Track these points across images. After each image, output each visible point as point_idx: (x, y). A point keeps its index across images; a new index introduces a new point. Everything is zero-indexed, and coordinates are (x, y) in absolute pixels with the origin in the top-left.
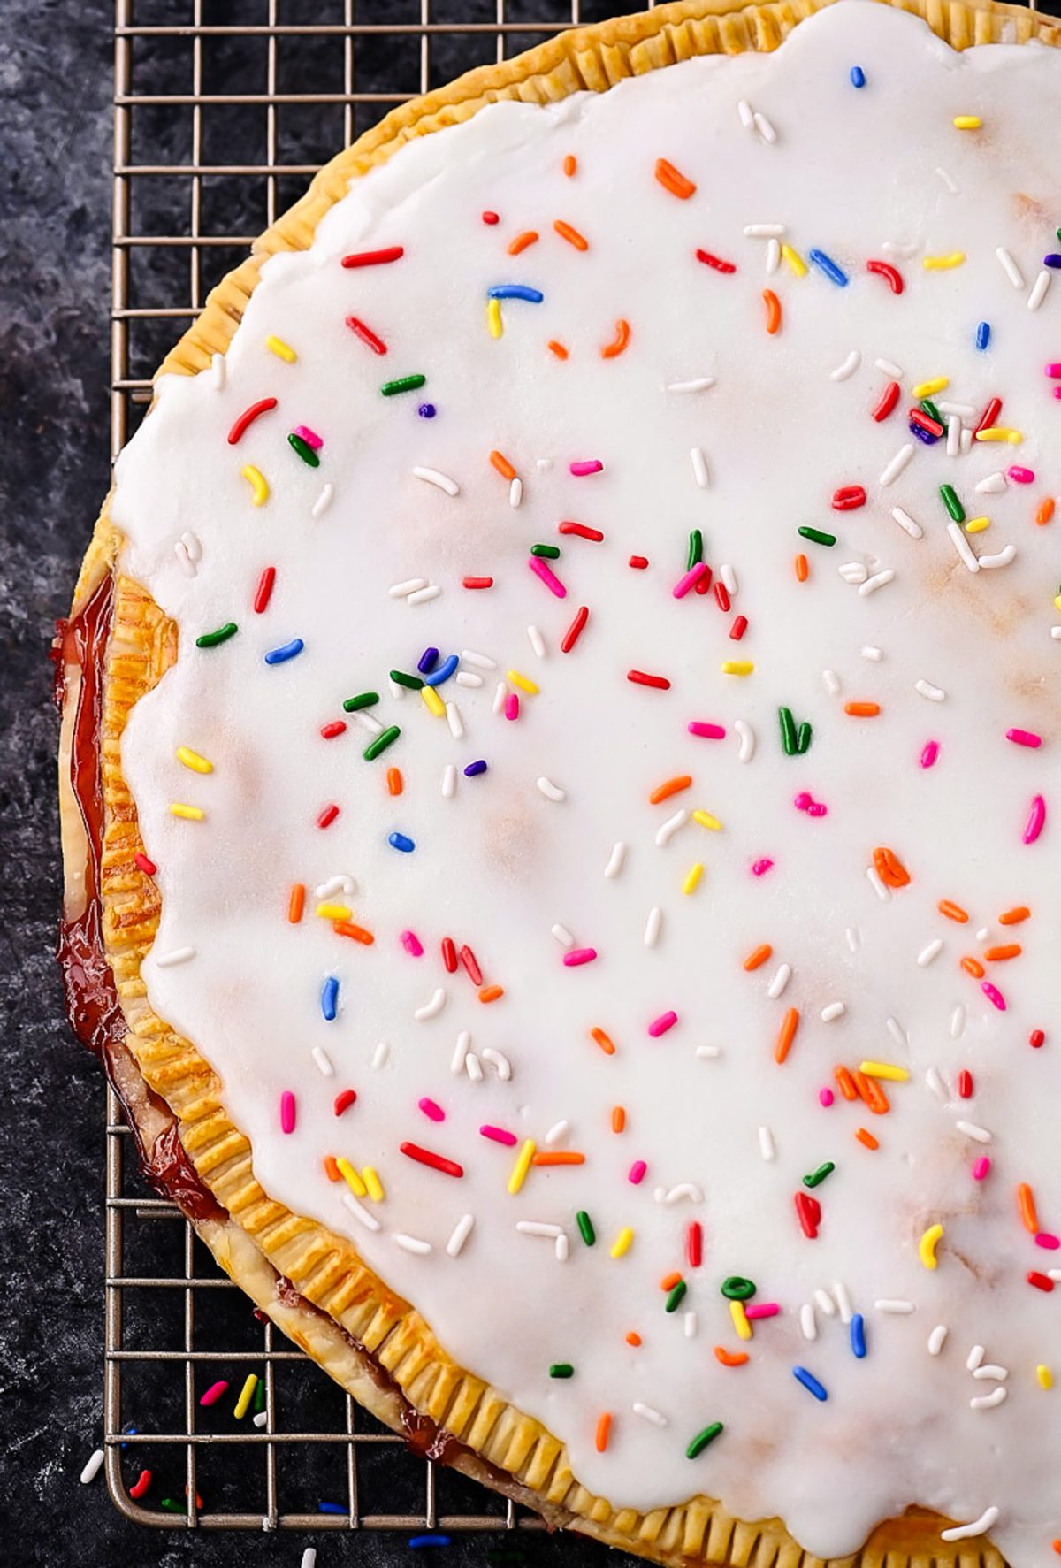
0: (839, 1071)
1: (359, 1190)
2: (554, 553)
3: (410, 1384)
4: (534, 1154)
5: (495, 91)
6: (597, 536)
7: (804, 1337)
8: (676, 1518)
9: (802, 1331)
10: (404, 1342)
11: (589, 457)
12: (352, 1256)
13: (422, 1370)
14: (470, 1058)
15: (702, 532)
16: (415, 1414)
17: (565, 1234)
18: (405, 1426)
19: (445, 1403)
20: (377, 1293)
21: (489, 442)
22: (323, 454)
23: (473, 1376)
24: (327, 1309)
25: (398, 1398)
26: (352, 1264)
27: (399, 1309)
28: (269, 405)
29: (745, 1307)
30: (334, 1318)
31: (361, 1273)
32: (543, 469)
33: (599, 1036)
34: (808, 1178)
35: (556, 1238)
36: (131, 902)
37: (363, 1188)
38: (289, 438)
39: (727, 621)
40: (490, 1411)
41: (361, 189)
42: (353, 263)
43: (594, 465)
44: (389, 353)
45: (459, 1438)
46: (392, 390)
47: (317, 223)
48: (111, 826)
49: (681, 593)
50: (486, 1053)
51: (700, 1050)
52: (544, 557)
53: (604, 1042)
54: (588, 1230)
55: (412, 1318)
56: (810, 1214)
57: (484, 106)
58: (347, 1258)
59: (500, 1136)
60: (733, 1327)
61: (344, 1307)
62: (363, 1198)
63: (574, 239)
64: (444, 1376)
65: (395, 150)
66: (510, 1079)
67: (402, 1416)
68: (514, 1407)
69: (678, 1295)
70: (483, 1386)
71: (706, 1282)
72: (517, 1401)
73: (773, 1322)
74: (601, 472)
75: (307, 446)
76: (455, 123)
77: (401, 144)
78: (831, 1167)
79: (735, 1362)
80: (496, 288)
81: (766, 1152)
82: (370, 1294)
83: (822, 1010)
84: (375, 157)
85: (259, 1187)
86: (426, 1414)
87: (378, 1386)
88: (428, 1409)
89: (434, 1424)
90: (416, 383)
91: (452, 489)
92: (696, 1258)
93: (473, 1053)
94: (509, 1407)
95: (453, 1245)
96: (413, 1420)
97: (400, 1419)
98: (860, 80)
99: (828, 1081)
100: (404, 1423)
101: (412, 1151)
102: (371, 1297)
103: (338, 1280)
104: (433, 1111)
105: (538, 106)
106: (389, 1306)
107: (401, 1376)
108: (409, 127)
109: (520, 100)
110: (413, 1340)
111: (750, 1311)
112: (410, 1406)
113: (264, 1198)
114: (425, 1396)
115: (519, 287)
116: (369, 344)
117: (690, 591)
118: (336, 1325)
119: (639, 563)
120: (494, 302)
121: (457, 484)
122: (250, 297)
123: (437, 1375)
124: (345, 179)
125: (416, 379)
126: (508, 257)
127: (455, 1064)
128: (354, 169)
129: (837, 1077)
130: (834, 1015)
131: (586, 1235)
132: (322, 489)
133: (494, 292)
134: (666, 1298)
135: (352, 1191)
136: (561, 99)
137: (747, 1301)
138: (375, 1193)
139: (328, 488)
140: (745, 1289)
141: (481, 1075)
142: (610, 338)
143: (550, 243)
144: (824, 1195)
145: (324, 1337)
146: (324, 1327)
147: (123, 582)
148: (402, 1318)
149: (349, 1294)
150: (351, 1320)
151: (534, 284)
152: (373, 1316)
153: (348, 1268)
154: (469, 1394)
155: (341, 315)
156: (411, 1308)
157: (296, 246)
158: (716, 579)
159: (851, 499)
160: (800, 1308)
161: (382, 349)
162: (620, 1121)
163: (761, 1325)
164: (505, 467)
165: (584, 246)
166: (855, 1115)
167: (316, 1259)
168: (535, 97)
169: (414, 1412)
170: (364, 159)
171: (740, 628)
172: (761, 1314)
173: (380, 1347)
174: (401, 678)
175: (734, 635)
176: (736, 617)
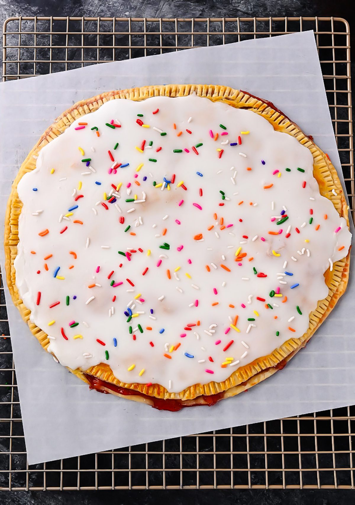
0: (236, 261)
2: (113, 282)
3: (271, 365)
4: (233, 325)
5: (11, 263)
6: (113, 273)
7: (286, 284)
8: (312, 321)
9: (284, 284)
10: (262, 363)
11: (96, 268)
13: (269, 361)
15: (119, 251)
17: (251, 324)
19: (276, 359)
21: (86, 288)
22: (76, 322)
23: (273, 352)
24: (250, 376)
25: (272, 368)
27: (255, 362)
28: (62, 330)
29: (276, 294)
30: (253, 376)
31: (246, 367)
32: (96, 278)
33: (214, 305)
34: (255, 273)
35: (252, 326)
36: (156, 390)
38: (71, 328)
39: (138, 252)
40: (281, 351)
41: (21, 296)
42: (38, 303)
43: (98, 268)
44: (60, 302)
46: (68, 303)
47: (26, 308)
48: (139, 390)
49: (129, 259)
50: (210, 327)
51: (223, 287)
52: (113, 284)
53: (216, 304)
54: (252, 320)
55: (258, 360)
56: (262, 275)
57: (13, 266)
58: (242, 369)
59: (228, 331)
60: (279, 297)
61: (251, 373)
62: (232, 362)
63: (49, 258)
64: (271, 357)
66: (217, 325)
68: (281, 346)
69: (269, 306)
70: (276, 351)
71: (269, 300)
72: (280, 344)
73: (281, 289)
74: (100, 267)
75: (74, 325)
76: (15, 273)
77: (15, 286)
78: (254, 268)
79: (286, 300)
80: (54, 276)
81: (247, 279)
83: (223, 260)
85: (222, 382)
87: (268, 372)
88: (277, 363)
89: (280, 363)
90: (68, 298)
92: (263, 300)
93: (210, 330)
95: (247, 347)
97: (275, 369)
98: (36, 190)
99: (237, 263)
101: (225, 349)
102: (251, 367)
103: (246, 372)
104: (218, 343)
105: (17, 255)
106: (254, 364)
107: (269, 366)
108: (12, 283)
109: (15, 259)
110: (262, 361)
112: (274, 367)
113: (224, 382)
114: (274, 363)
115: (55, 271)
116: (57, 306)
119: (121, 266)
120: (57, 277)
121: (92, 296)
122: (37, 326)
123: (271, 359)
126: (48, 272)
127: (211, 334)
130: (224, 258)
132: (84, 324)
134: (269, 309)
135: (230, 364)
136: (17, 250)
138: (232, 359)
140: (273, 293)
141: (214, 330)
142: (72, 256)
143: (48, 262)
144: (259, 271)
146: (253, 379)
147: (88, 371)
148: (257, 362)
149: (249, 371)
150: (254, 372)
151: (56, 268)
152: (255, 368)
153: (244, 369)
154: (276, 354)
155: (49, 309)
156: (256, 360)
157: (30, 313)
158: (129, 252)
159: (122, 221)
160: (280, 283)
162: (232, 306)
163: (281, 292)
165: (51, 256)
166: (245, 260)
167: (240, 376)
168: (15, 255)
171: (141, 250)
172: (279, 291)
173: (261, 368)
174: (129, 321)
175: (142, 252)
176: (138, 250)
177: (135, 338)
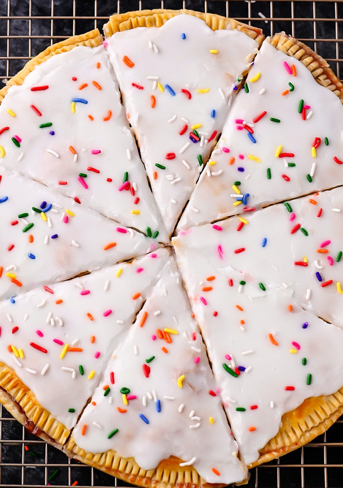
0: (158, 330)
1: (17, 355)
2: (85, 176)
3: (28, 411)
4: (68, 348)
5: (78, 43)
6: (98, 172)
7: (143, 406)
8: (104, 456)
9: (142, 404)
10: (27, 400)
11: (97, 149)
12: (14, 374)
13: (32, 408)
14: (52, 319)
15: (128, 172)
16: (29, 421)
17: (75, 371)
18: (26, 424)
19: (37, 418)
20: (20, 385)
21: (69, 143)
22: (21, 144)
23: (46, 410)
24: (6, 389)
25: (25, 416)
26: (14, 376)
27: (26, 390)
28: (7, 129)
29: (127, 396)
30: (8, 392)
31: (16, 379)
32: (84, 152)
33: (89, 315)
34: (147, 360)
35: (72, 372)
37: (18, 354)
38: (12, 139)
39: (134, 199)
40: (50, 421)
41: (38, 68)
42: (34, 89)
43: (98, 151)
44: (42, 116)
45: (41, 428)
46: (43, 126)
47: (25, 77)
49: (121, 190)
50: (56, 318)
51: (118, 321)
52: (82, 177)
53: (90, 317)
54: (82, 371)
55: (30, 393)
56: (147, 371)
57: (75, 47)
58: (12, 375)
59: (59, 342)
60: (123, 402)
61: (11, 388)
62: (18, 357)
63: (97, 86)
64: (38, 410)
65: (49, 58)
66: (63, 326)
67: (25, 421)
68: (57, 420)
69: (107, 391)
70: (49, 414)
71: (116, 389)
72: (58, 419)
73: (135, 401)
74: (100, 153)
75: (17, 141)
76: (66, 51)
77: (51, 56)
78: (154, 357)
79: (123, 412)
80: (74, 99)
81: (136, 352)
82: (18, 385)
83: (155, 312)
84: (43, 60)
86: (32, 421)
87: (19, 412)
88: (32, 419)
89: (34, 424)
90: (49, 125)
91: (57, 156)
92: (113, 381)
93: (53, 318)
94: (56, 420)
95: (43, 373)
96: (28, 423)
97: (25, 422)
98: (184, 37)
99: (155, 333)
100: (26, 423)
101: (33, 345)
102: (19, 386)
103: (10, 381)
104: (40, 334)
105: (90, 48)
106: (23, 389)
107: (25, 409)
108: (53, 52)
109: (85, 46)
110: (29, 399)
111: (128, 397)
112: (28, 419)
114: (32, 415)
115: (81, 99)
116: (37, 113)
117: (124, 189)
118: (8, 394)
119: (110, 180)
120: (73, 103)
121: (59, 154)
122: (4, 98)
123: (36, 409)
124: (34, 65)
125: (49, 124)
126: (78, 90)
127: (47, 321)
128: (36, 63)
129: (158, 332)
130: (157, 314)
131: (81, 372)
132: (20, 154)
133: (74, 100)
134: (104, 392)
135: (15, 355)
136: (97, 46)
137: (127, 394)
138: (21, 356)
139: (22, 154)
140: (127, 391)
141: (54, 324)
142: (106, 115)
143: (91, 87)
144: (151, 365)
145: (5, 397)
146: (5, 394)
148: (27, 393)
149: (12, 385)
150: (12, 392)
151: (86, 99)
152: (19, 392)
153: (12, 378)
154: (44, 416)
155: (30, 104)
156: (30, 390)
157: (18, 84)
158: (131, 186)
160: (142, 398)
161: (40, 115)
162: (94, 340)
163: (131, 402)
164: (73, 150)
165: (100, 88)
166: (162, 343)
167: (4, 374)
168: (89, 45)
169: (29, 420)
170: (40, 60)
171: (137, 201)
172: (131, 398)
173: (20, 401)
174: (35, 210)
175: (135, 203)
176: (136, 198)
177: (15, 223)
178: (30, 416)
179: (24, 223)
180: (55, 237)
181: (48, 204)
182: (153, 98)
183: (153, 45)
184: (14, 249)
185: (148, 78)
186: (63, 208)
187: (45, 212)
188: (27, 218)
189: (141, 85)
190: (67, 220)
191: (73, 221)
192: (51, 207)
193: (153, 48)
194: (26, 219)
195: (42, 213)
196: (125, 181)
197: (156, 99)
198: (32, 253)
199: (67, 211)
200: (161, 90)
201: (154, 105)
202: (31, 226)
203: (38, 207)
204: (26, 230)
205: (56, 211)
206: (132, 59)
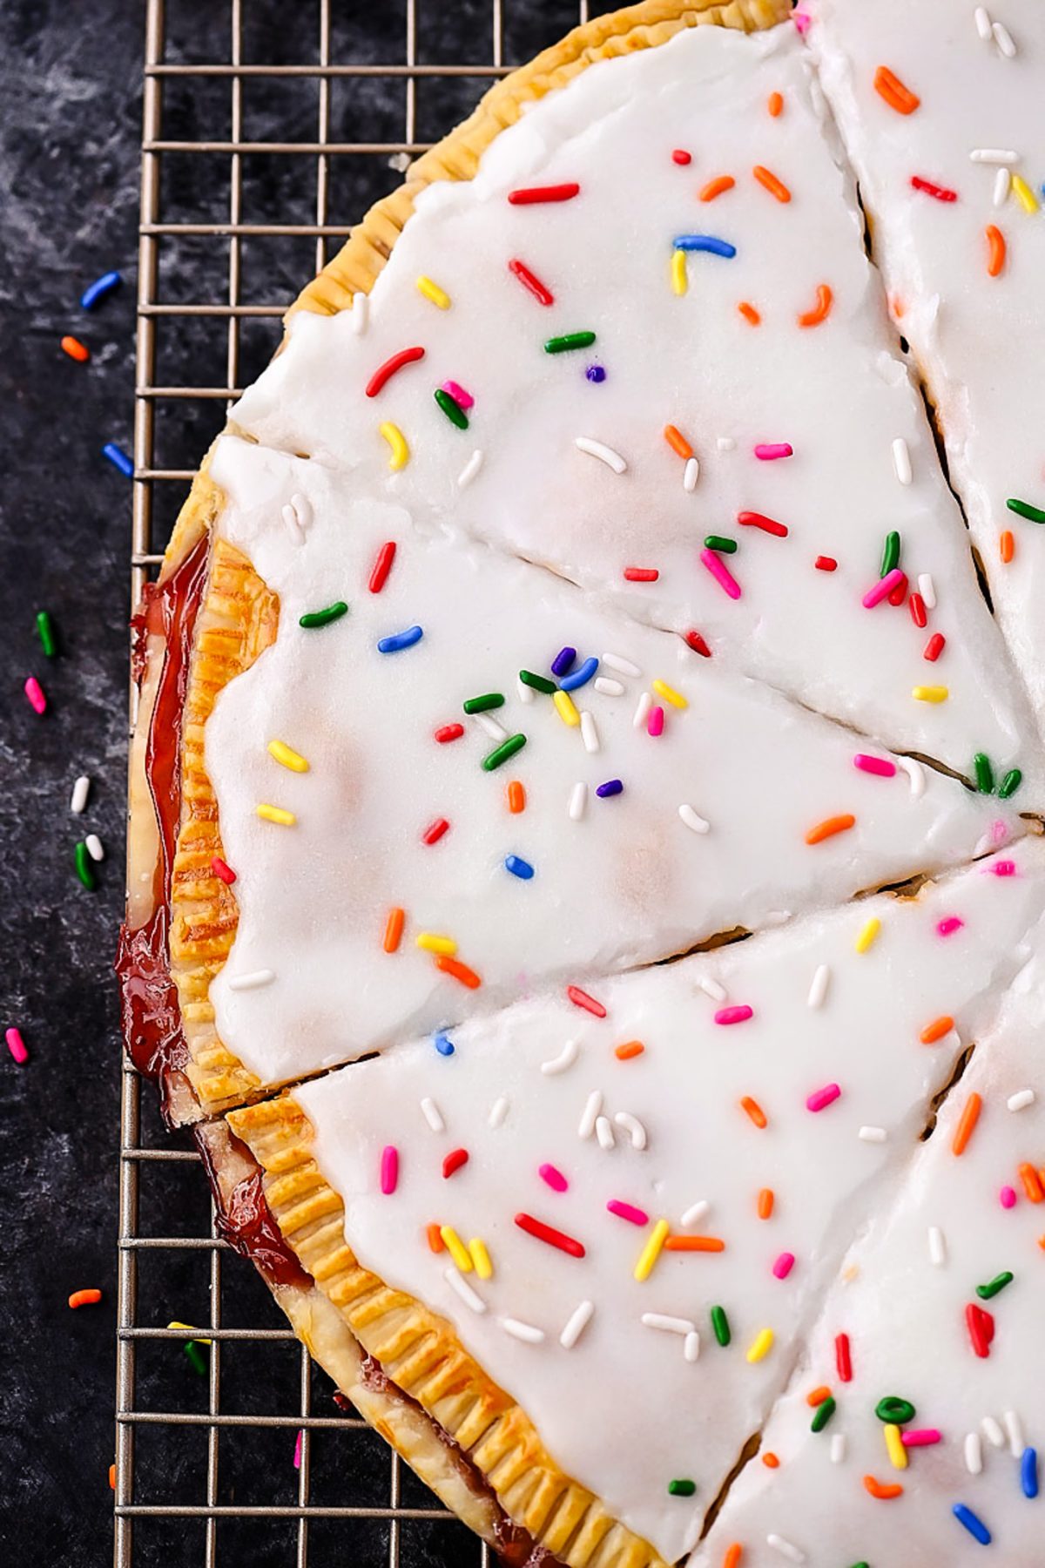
0: (1024, 1169)
1: (464, 1265)
2: (730, 547)
3: (507, 1490)
4: (668, 1236)
5: (694, 13)
6: (780, 531)
7: (967, 1471)
9: (965, 1463)
10: (503, 1441)
11: (777, 439)
12: (452, 1340)
13: (522, 1475)
14: (601, 1122)
15: (900, 534)
16: (509, 1524)
17: (697, 1331)
18: (498, 1537)
19: (544, 1514)
20: (476, 1383)
21: (663, 415)
22: (473, 415)
23: (580, 1487)
24: (419, 1397)
25: (492, 1503)
26: (451, 1349)
27: (500, 1403)
28: (415, 355)
29: (902, 1432)
30: (425, 1408)
31: (460, 1358)
32: (724, 450)
33: (751, 1106)
34: (982, 1288)
35: (685, 1335)
36: (205, 913)
37: (468, 1261)
38: (435, 395)
39: (922, 639)
40: (596, 1527)
41: (534, 113)
42: (523, 198)
43: (783, 449)
44: (555, 304)
45: (558, 1555)
46: (557, 347)
47: (483, 150)
48: (188, 824)
49: (872, 603)
50: (620, 1118)
51: (864, 1132)
52: (718, 552)
53: (755, 1114)
54: (723, 1328)
55: (513, 1415)
56: (982, 1330)
57: (684, 28)
58: (445, 1342)
59: (629, 1214)
60: (887, 1453)
61: (438, 1396)
62: (468, 1274)
63: (774, 187)
64: (546, 1484)
65: (579, 73)
66: (646, 1148)
67: (495, 1525)
68: (623, 1525)
69: (826, 1412)
70: (589, 1499)
71: (858, 1400)
72: (627, 1519)
73: (934, 1452)
74: (792, 456)
75: (456, 405)
76: (647, 46)
77: (585, 66)
78: (1009, 1278)
79: (886, 1493)
80: (683, 237)
81: (936, 1255)
82: (468, 1384)
83: (1009, 1097)
84: (553, 79)
85: (350, 1253)
86: (523, 1525)
87: (470, 1489)
88: (525, 1521)
89: (529, 1537)
90: (584, 341)
91: (618, 465)
92: (846, 1371)
93: (606, 1117)
94: (618, 1525)
95: (568, 1335)
96: (507, 1531)
97: (493, 1527)
99: (1011, 1179)
100: (497, 1534)
101: (528, 1224)
102: (469, 1387)
103: (433, 1366)
104: (555, 1179)
105: (743, 33)
106: (488, 1400)
107: (497, 1480)
108: (595, 47)
109: (722, 25)
110: (513, 1440)
111: (906, 1437)
112: (504, 1515)
113: (355, 1265)
114: (523, 1505)
115: (709, 238)
116: (534, 293)
117: (883, 601)
118: (426, 1415)
119: (827, 565)
120: (679, 254)
121: (624, 459)
122: (401, 230)
123: (538, 1482)
124: (517, 102)
125: (585, 336)
126: (698, 203)
127: (584, 1128)
128: (527, 92)
129: (1022, 1175)
130: (1023, 1104)
131: (720, 1334)
132: (469, 457)
133: (679, 243)
134: (812, 1414)
135: (456, 1265)
136: (769, 28)
137: (903, 1426)
138: (482, 1269)
139: (477, 455)
140: (903, 1411)
141: (612, 1142)
142: (809, 304)
143: (749, 192)
144: (1000, 1309)
145: (411, 1428)
146: (413, 1417)
148: (504, 1414)
149: (444, 1382)
150: (444, 1412)
151: (727, 237)
152: (470, 1410)
153: (446, 1353)
154: (573, 1506)
155: (504, 257)
156: (513, 1403)
157: (457, 175)
158: (913, 589)
160: (964, 1439)
161: (548, 299)
162: (768, 1205)
163: (918, 1453)
164: (680, 443)
165: (786, 197)
167: (409, 1339)
168: (739, 23)
169: (509, 1522)
170: (542, 80)
171: (937, 648)
172: (920, 1441)
173: (476, 1444)
174: (532, 681)
175: (928, 655)
176: (933, 634)
177: (451, 735)
178: (516, 1509)
179: (487, 733)
180: (612, 789)
181: (584, 656)
182: (996, 236)
183: (991, 24)
184: (448, 839)
185: (973, 155)
186: (641, 677)
187: (569, 689)
188: (498, 713)
189: (946, 184)
190: (657, 723)
191: (682, 725)
192: (594, 668)
193: (993, 39)
194: (494, 716)
195: (559, 695)
196: (888, 572)
197: (1008, 239)
198: (520, 857)
199: (657, 685)
200: (1029, 206)
201: (999, 265)
202: (516, 746)
203: (543, 670)
204: (498, 761)
205: (616, 688)
206: (913, 79)
